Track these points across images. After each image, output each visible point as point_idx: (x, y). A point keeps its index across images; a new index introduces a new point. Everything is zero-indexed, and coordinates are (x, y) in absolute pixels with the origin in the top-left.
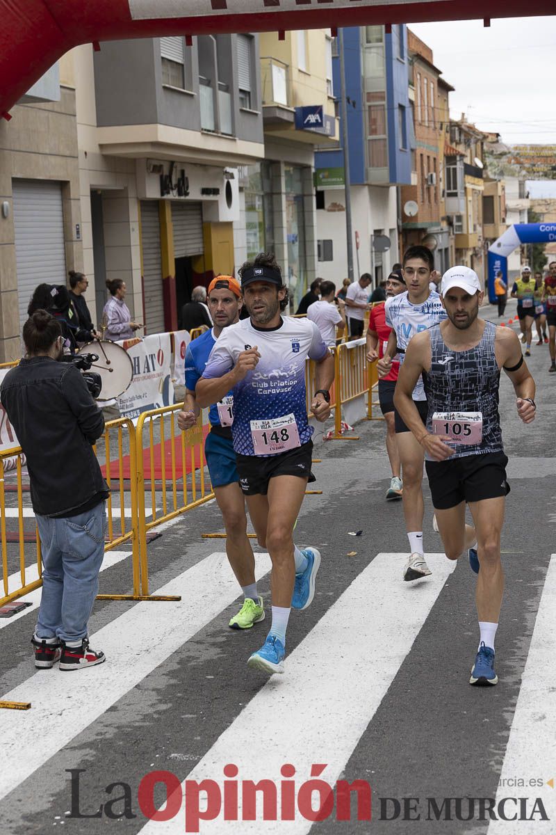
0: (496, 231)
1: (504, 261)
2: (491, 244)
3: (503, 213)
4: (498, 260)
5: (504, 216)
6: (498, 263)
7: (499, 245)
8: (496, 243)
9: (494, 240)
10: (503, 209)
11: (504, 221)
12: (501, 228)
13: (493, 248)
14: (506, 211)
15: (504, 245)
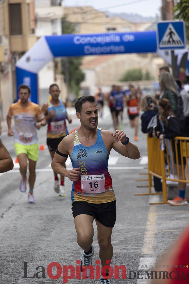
0: (25, 43)
1: (34, 77)
2: (20, 58)
3: (32, 23)
4: (27, 76)
5: (32, 26)
6: (27, 81)
7: (28, 59)
8: (24, 57)
9: (23, 53)
10: (32, 18)
11: (33, 31)
12: (31, 40)
13: (21, 63)
14: (36, 20)
15: (34, 60)
